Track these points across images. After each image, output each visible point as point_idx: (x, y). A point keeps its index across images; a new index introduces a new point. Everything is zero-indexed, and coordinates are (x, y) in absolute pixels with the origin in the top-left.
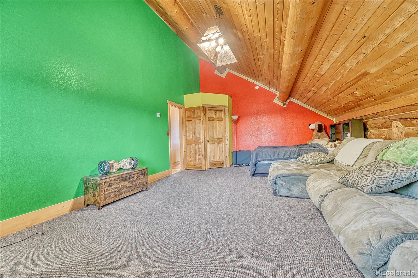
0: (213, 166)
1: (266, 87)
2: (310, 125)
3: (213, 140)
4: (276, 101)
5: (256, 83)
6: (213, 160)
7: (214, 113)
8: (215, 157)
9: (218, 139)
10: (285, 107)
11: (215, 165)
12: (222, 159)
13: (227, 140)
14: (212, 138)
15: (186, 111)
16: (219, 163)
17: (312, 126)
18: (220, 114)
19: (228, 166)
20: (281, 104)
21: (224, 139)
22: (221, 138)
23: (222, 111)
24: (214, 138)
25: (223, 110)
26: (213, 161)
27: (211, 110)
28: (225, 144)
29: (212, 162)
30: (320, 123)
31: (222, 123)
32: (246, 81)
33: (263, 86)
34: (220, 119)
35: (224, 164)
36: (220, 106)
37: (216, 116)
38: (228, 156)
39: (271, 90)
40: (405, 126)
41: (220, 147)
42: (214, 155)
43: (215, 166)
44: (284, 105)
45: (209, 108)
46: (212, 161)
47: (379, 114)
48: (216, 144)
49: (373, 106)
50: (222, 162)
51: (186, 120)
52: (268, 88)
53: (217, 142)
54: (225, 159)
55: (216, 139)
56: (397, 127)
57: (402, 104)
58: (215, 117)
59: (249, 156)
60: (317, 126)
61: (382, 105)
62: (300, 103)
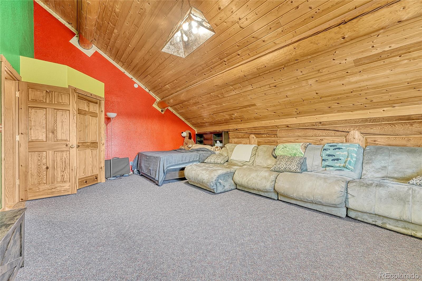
0: (84, 184)
1: (145, 88)
2: (182, 133)
3: (84, 144)
4: (155, 106)
5: (134, 79)
6: (83, 175)
7: (85, 104)
8: (86, 170)
9: (91, 142)
10: (163, 113)
11: (86, 182)
12: (96, 172)
13: (103, 144)
14: (83, 141)
15: (28, 89)
16: (91, 178)
17: (184, 134)
18: (94, 108)
19: (103, 180)
20: (160, 110)
21: (98, 143)
22: (95, 141)
23: (96, 103)
24: (85, 141)
25: (98, 103)
26: (84, 177)
27: (83, 98)
28: (99, 150)
29: (81, 179)
30: (190, 132)
31: (96, 121)
32: (123, 74)
33: (143, 87)
34: (94, 115)
35: (99, 179)
36: (95, 96)
37: (89, 109)
38: (104, 166)
39: (150, 93)
40: (257, 138)
41: (93, 154)
42: (85, 168)
43: (87, 184)
44: (162, 111)
45: (80, 95)
46: (82, 177)
47: (238, 129)
48: (88, 151)
49: (236, 124)
50: (96, 176)
51: (29, 106)
52: (148, 91)
53: (90, 147)
54: (100, 171)
55: (89, 144)
56: (253, 138)
57: (256, 126)
58: (87, 110)
59: (128, 164)
60: (188, 134)
61: (243, 124)
62: (175, 112)
